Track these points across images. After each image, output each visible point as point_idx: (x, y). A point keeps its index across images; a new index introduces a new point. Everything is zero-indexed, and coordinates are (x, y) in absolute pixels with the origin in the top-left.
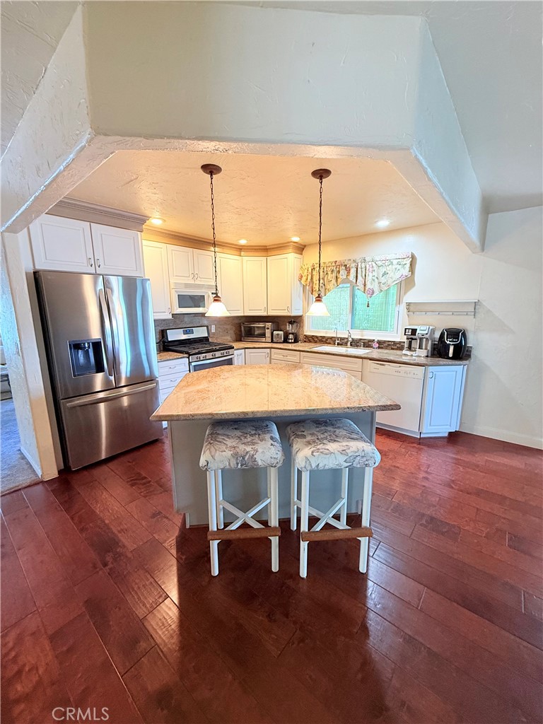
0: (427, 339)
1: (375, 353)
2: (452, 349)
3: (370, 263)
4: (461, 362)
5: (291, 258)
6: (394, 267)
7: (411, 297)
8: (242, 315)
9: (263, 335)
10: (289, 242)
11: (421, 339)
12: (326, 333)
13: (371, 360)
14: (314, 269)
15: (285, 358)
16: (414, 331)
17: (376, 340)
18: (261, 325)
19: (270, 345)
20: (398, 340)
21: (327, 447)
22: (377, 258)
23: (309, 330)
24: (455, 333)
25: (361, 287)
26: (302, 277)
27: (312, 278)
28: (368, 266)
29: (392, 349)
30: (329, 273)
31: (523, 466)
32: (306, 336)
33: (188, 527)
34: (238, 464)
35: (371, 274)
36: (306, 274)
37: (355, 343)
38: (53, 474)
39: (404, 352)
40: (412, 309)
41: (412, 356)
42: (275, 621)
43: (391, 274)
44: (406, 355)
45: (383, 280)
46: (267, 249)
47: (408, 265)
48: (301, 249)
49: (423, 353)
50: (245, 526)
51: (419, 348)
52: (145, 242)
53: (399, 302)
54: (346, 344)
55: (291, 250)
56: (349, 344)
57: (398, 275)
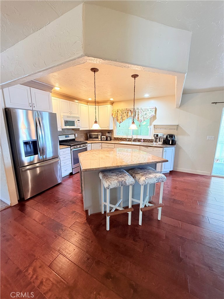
0: (162, 138)
1: (143, 144)
2: (171, 141)
3: (140, 110)
4: (174, 146)
5: (109, 106)
6: (149, 112)
7: (155, 123)
8: (89, 129)
9: (98, 138)
10: (108, 100)
11: (160, 138)
12: (123, 136)
13: (143, 146)
14: (118, 111)
15: (108, 147)
16: (157, 135)
17: (142, 139)
18: (97, 133)
19: (100, 142)
20: (150, 139)
21: (150, 176)
22: (143, 108)
23: (115, 135)
24: (171, 136)
25: (137, 119)
26: (113, 114)
27: (117, 115)
28: (139, 111)
29: (149, 142)
30: (124, 113)
31: (194, 180)
32: (115, 138)
33: (89, 215)
34: (120, 185)
35: (140, 114)
36: (114, 113)
37: (135, 140)
38: (16, 202)
39: (154, 143)
40: (155, 127)
41: (156, 144)
42: (137, 241)
43: (148, 114)
44: (154, 144)
45: (145, 116)
46: (99, 103)
47: (154, 111)
48: (112, 103)
49: (161, 143)
50: (116, 210)
51: (159, 141)
52: (53, 98)
53: (151, 124)
54: (131, 140)
55: (109, 104)
56: (132, 140)
57: (150, 115)
